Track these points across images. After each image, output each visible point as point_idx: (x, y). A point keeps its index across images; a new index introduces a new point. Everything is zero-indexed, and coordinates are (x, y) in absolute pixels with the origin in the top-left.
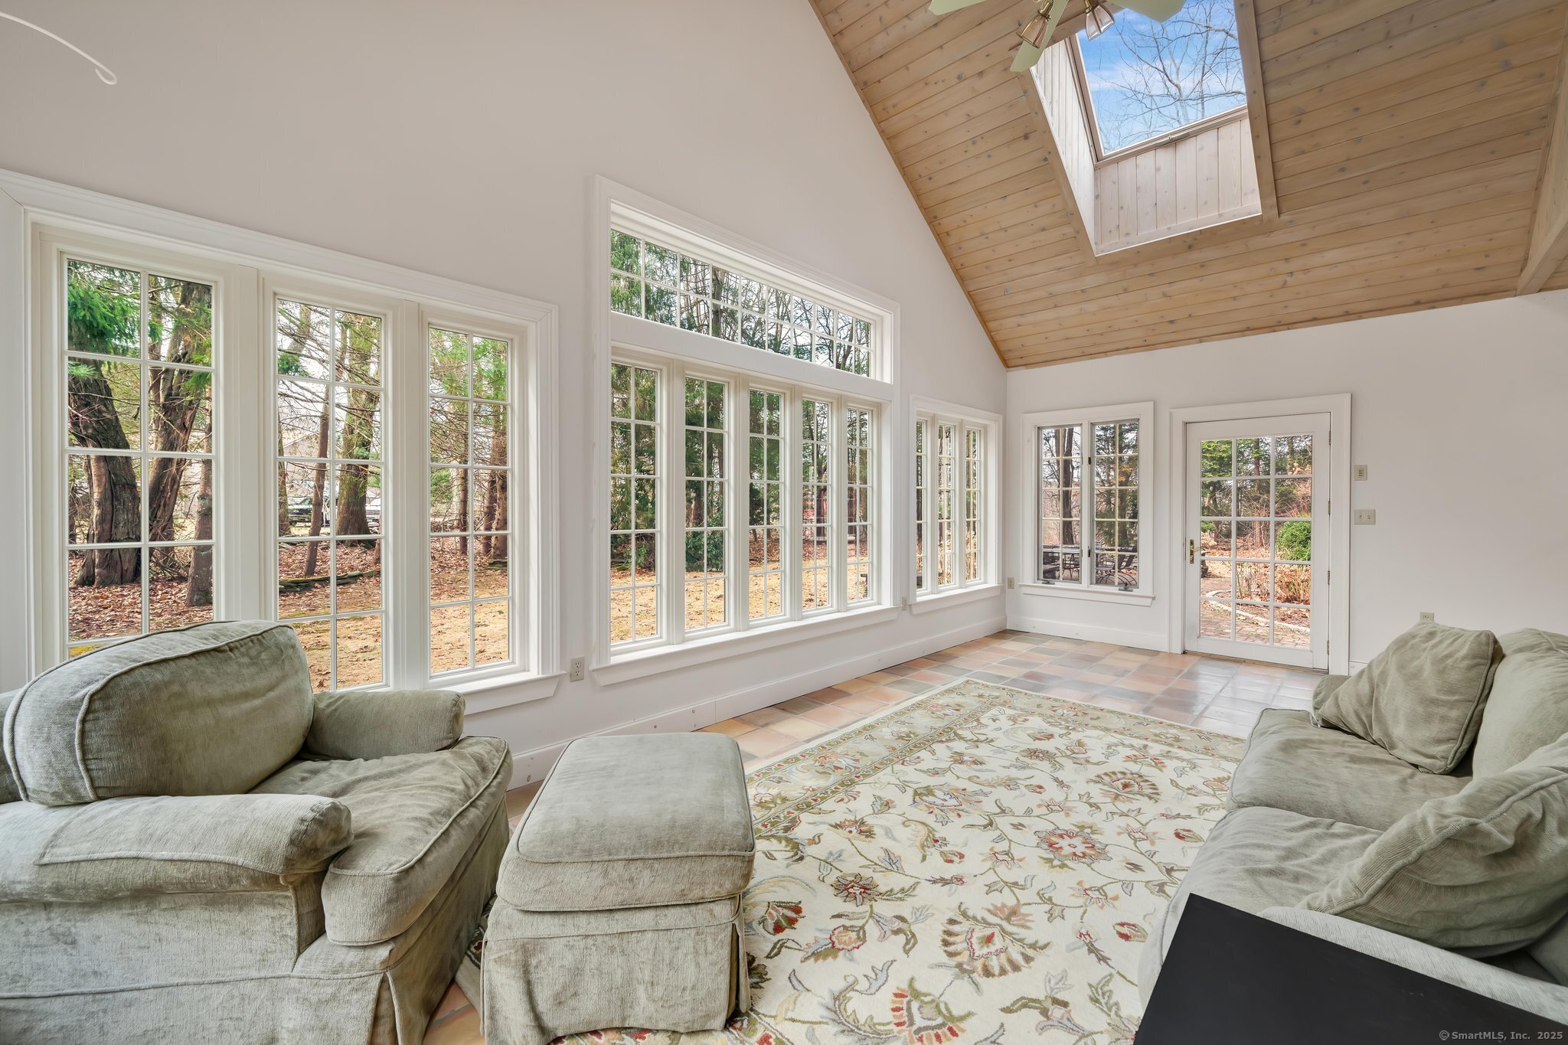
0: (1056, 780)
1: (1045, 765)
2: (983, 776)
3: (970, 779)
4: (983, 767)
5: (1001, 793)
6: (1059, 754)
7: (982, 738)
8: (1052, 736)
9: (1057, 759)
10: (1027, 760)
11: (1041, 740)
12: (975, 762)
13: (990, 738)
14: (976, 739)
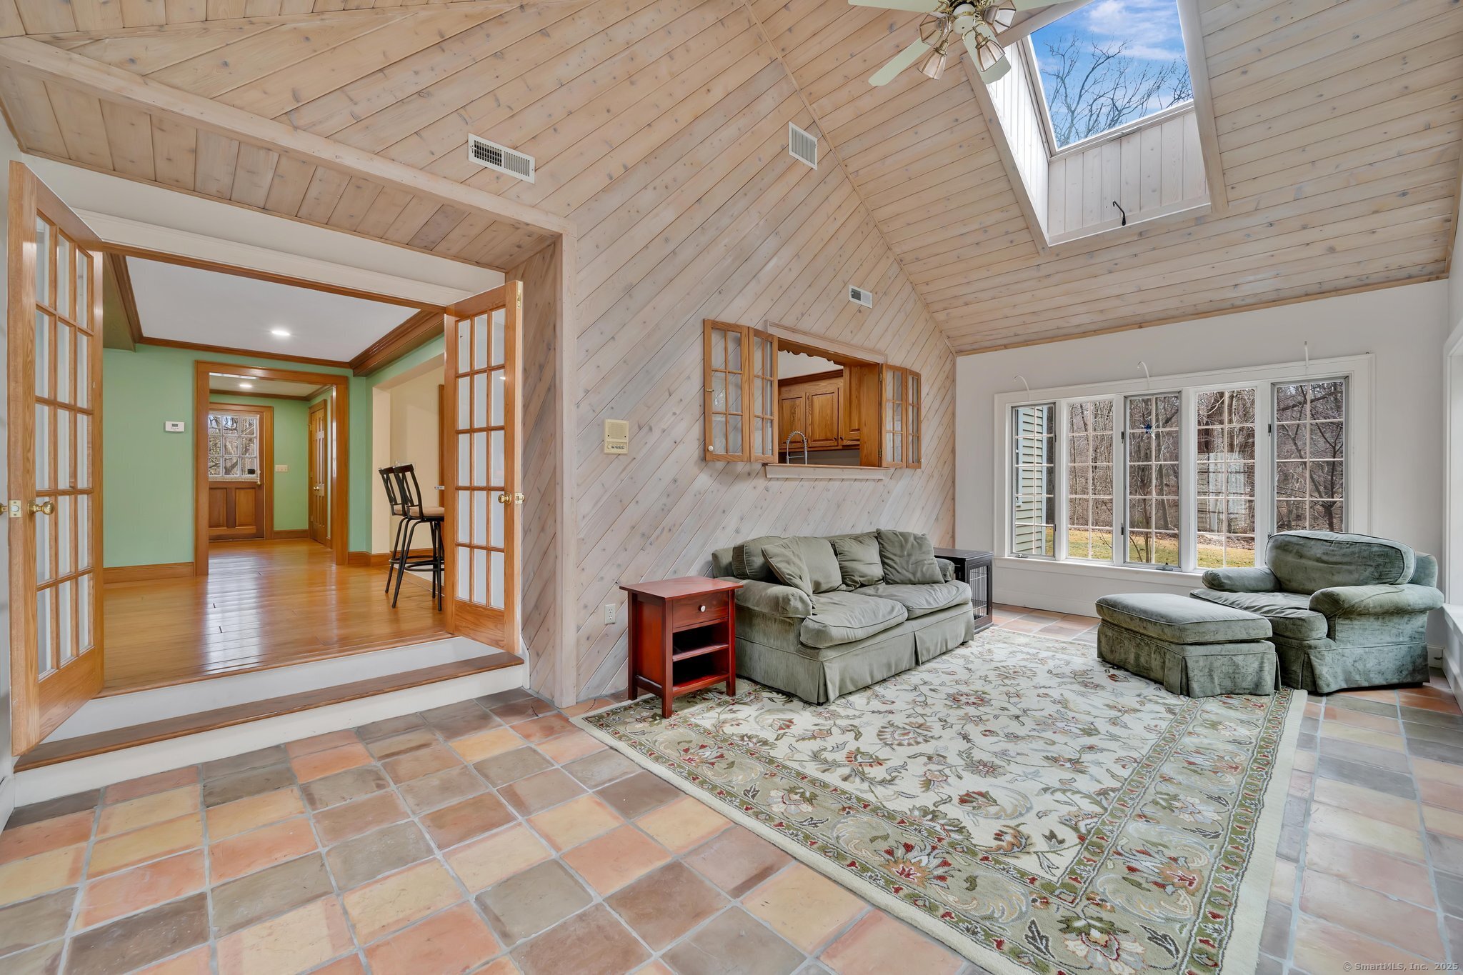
0: (969, 741)
1: (977, 755)
2: (1040, 744)
3: (1054, 743)
4: (1045, 754)
5: (1022, 731)
6: (959, 769)
7: (1059, 795)
8: (963, 801)
9: (963, 763)
10: (998, 762)
11: (980, 794)
12: (1055, 760)
13: (1048, 796)
14: (1068, 794)
